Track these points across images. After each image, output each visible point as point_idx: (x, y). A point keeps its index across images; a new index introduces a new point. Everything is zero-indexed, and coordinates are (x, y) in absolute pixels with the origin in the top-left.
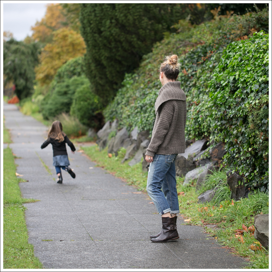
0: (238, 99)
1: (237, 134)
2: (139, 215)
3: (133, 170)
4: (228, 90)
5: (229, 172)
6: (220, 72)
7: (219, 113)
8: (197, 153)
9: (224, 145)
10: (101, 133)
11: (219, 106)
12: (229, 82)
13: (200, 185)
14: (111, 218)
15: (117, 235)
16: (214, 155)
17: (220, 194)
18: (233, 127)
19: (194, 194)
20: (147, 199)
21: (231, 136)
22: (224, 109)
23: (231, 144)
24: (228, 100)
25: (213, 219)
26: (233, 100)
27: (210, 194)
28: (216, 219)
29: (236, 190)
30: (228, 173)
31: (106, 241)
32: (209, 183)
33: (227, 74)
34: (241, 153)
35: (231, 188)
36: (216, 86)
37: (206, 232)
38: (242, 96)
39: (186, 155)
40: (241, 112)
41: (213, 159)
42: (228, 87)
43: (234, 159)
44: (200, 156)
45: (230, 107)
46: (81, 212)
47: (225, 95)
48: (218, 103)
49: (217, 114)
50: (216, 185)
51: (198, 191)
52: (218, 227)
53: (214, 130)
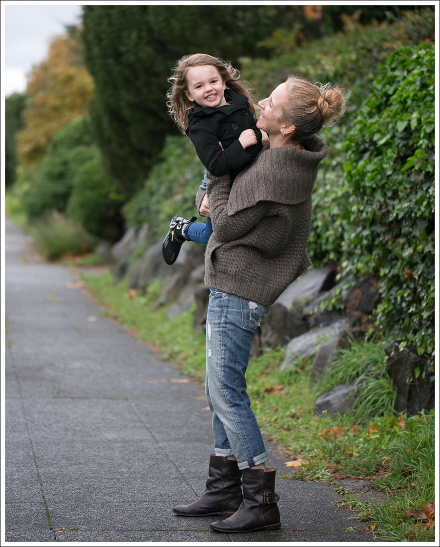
0: (417, 177)
1: (411, 256)
2: (178, 443)
3: (174, 327)
4: (392, 155)
5: (391, 346)
6: (371, 115)
7: (369, 209)
8: (311, 298)
9: (377, 282)
10: (119, 249)
11: (368, 191)
12: (393, 137)
13: (321, 372)
14: (111, 452)
15: (117, 511)
16: (353, 302)
17: (370, 397)
18: (402, 241)
19: (306, 391)
20: (199, 398)
21: (394, 262)
22: (382, 200)
23: (396, 281)
24: (390, 178)
25: (358, 464)
26: (403, 179)
27: (346, 394)
28: (365, 466)
29: (408, 388)
30: (388, 348)
31: (86, 530)
32: (342, 369)
33: (389, 119)
34: (422, 302)
35: (395, 383)
36: (362, 147)
37: (343, 504)
38: (427, 167)
39: (287, 300)
40: (425, 207)
41: (349, 313)
42: (391, 147)
43: (401, 314)
44: (319, 304)
45: (395, 195)
46: (43, 434)
47: (385, 166)
48: (368, 184)
49: (362, 212)
50: (358, 375)
51: (316, 387)
52: (373, 488)
53: (352, 246)
